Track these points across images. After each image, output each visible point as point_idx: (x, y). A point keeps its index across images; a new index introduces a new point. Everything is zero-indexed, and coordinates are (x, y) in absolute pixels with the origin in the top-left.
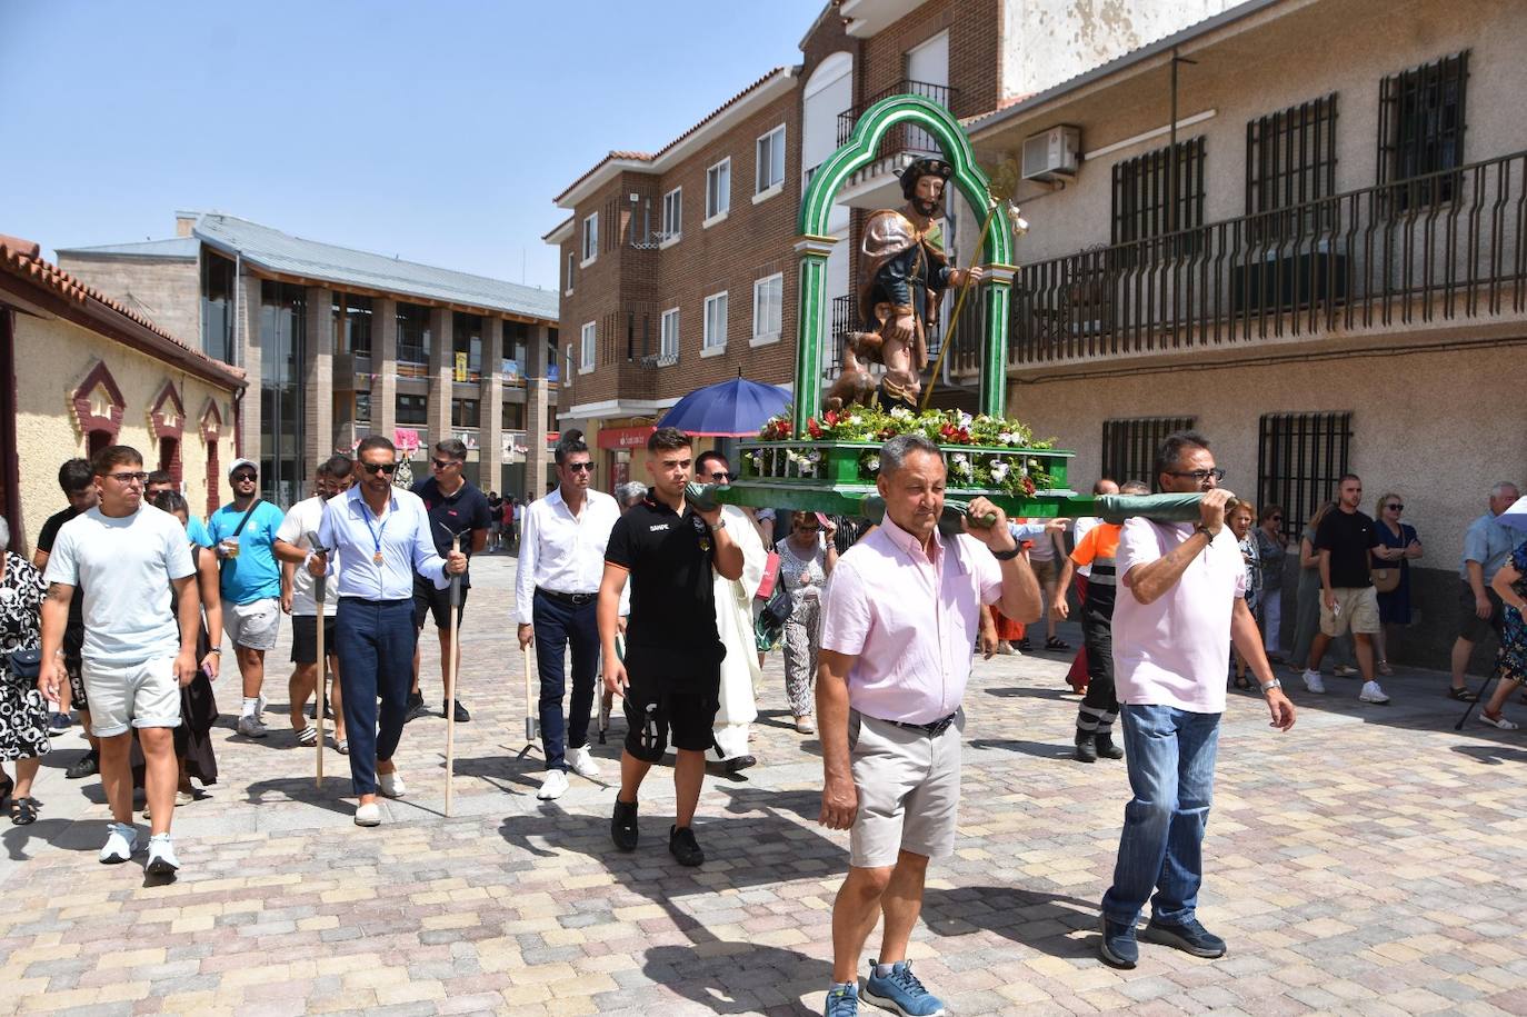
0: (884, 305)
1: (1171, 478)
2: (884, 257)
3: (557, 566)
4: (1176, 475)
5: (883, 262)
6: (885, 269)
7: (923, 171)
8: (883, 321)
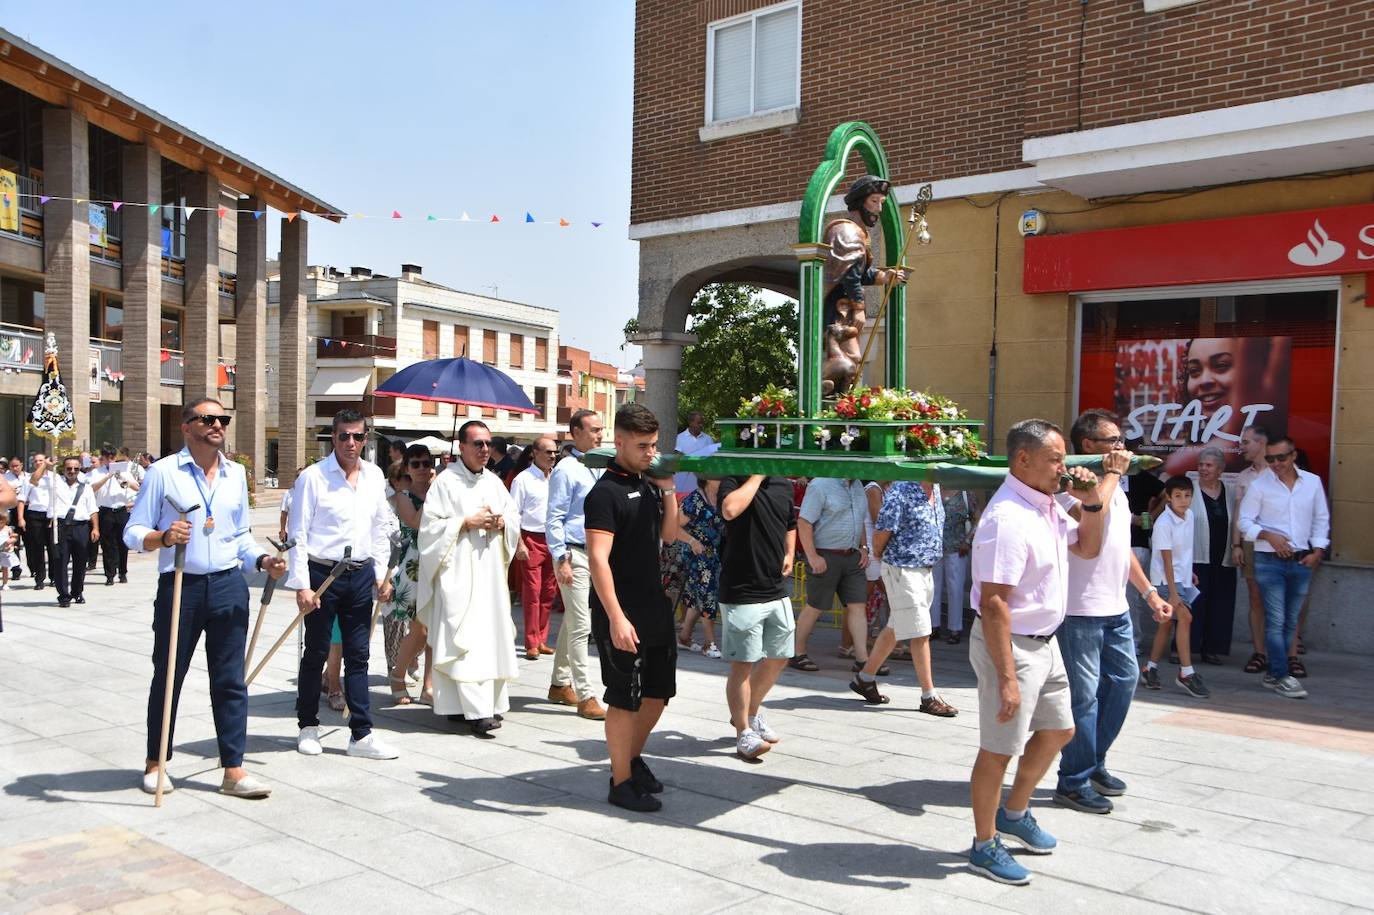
0: (844, 300)
1: (1091, 443)
2: (850, 261)
3: (334, 533)
4: (1096, 440)
5: (849, 266)
6: (850, 272)
7: (876, 190)
8: (844, 313)
